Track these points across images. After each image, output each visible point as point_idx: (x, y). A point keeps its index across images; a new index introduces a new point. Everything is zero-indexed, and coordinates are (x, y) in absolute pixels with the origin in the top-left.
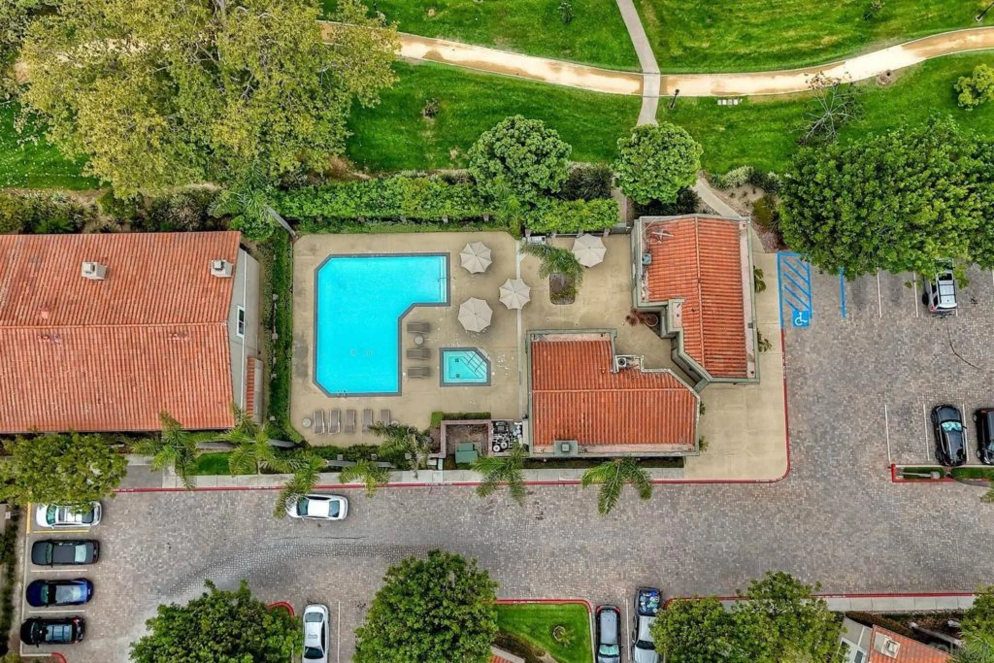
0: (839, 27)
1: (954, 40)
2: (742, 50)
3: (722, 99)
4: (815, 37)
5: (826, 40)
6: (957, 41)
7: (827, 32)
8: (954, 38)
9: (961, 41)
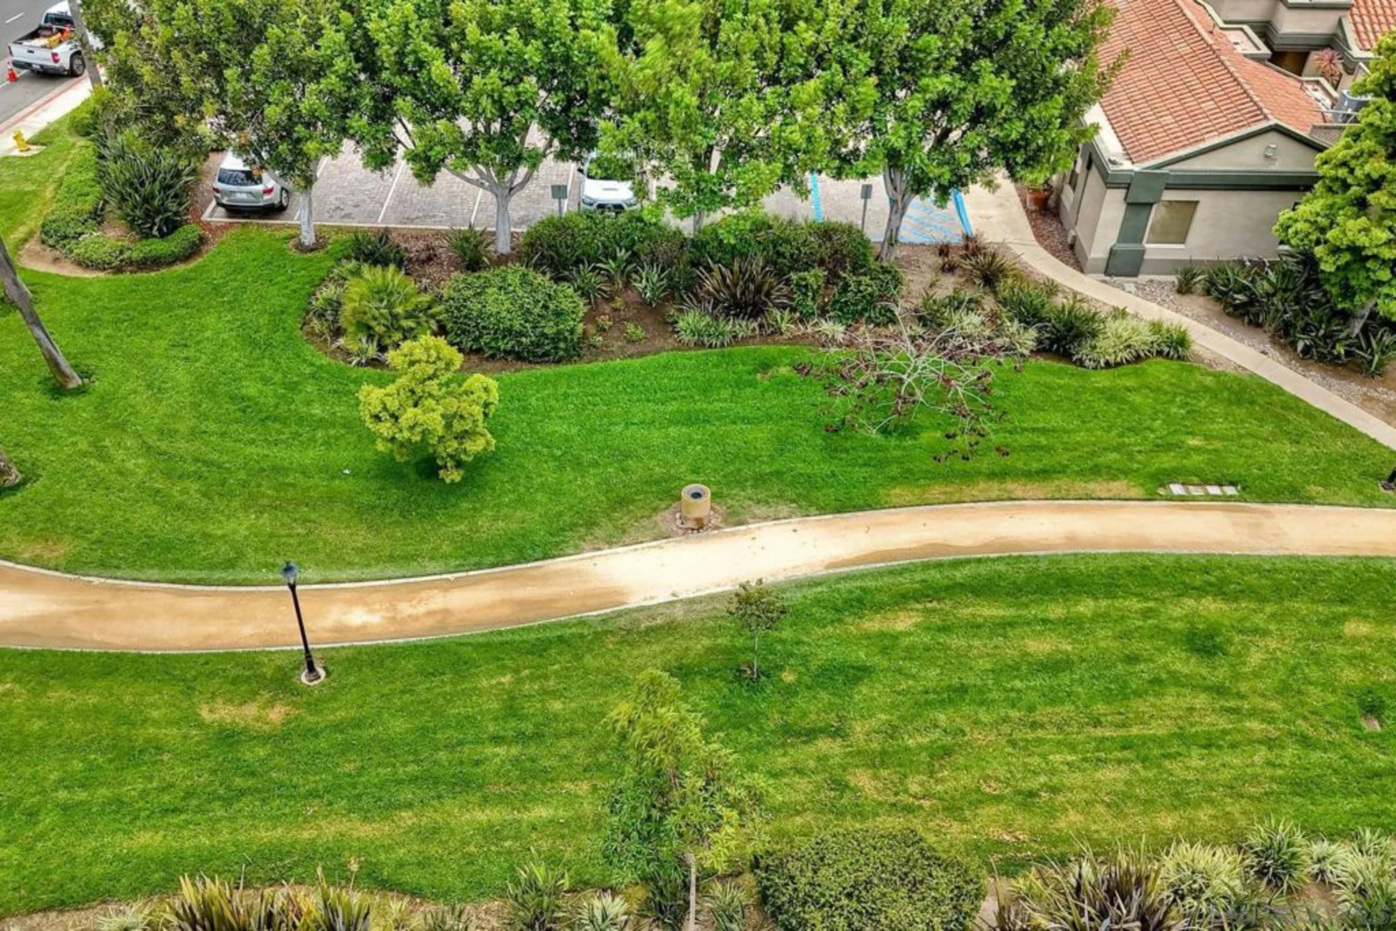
0: (861, 655)
1: (430, 613)
2: (1211, 607)
3: (1229, 498)
4: (945, 629)
5: (904, 622)
6: (422, 609)
7: (906, 641)
8: (430, 622)
9: (406, 609)
